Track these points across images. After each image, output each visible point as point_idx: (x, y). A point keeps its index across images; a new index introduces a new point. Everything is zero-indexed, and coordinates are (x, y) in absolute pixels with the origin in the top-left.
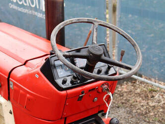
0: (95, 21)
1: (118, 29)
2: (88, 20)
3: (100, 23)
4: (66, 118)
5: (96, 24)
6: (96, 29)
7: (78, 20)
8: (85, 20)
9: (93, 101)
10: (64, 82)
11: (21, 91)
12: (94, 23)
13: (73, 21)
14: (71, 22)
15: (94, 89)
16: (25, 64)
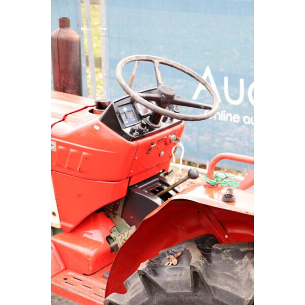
0: (155, 59)
1: (183, 67)
2: (147, 57)
3: (160, 61)
4: (130, 178)
5: (157, 62)
6: (159, 68)
7: (137, 57)
8: (144, 57)
9: (160, 155)
10: (133, 131)
11: (72, 150)
12: (154, 60)
13: (133, 59)
14: (130, 61)
15: (163, 139)
16: (63, 120)
